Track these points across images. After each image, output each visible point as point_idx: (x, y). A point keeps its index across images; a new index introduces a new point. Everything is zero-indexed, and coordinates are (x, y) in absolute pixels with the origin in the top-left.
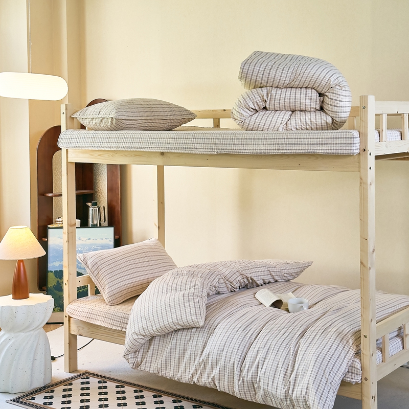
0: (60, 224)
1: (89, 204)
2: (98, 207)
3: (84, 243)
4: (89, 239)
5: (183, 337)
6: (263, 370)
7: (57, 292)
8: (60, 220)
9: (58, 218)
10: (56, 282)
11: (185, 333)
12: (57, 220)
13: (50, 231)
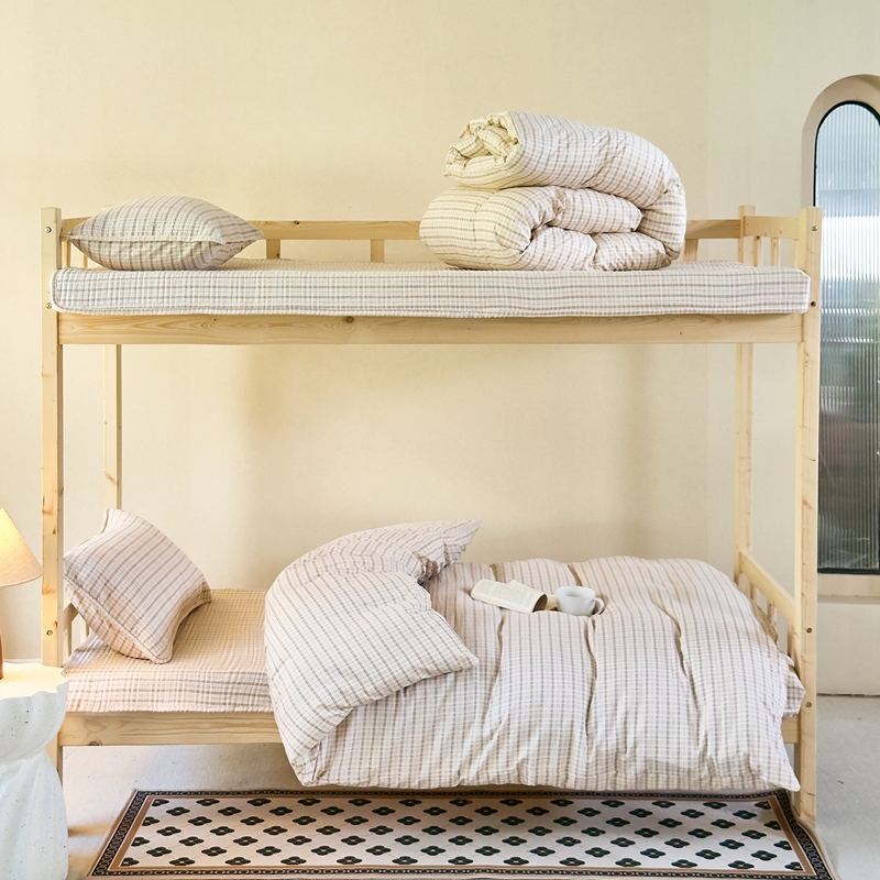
5: (431, 696)
6: (641, 725)
11: (430, 686)
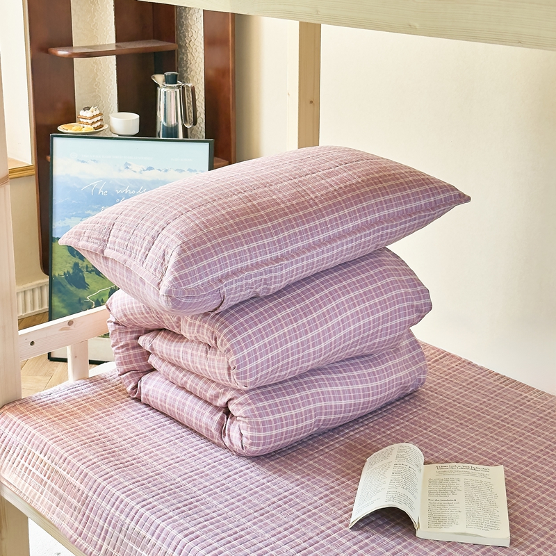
0: (87, 124)
1: (159, 79)
2: (179, 87)
3: (137, 176)
4: (150, 168)
7: (73, 289)
8: (88, 114)
9: (84, 109)
10: (72, 265)
12: (82, 113)
13: (58, 143)
